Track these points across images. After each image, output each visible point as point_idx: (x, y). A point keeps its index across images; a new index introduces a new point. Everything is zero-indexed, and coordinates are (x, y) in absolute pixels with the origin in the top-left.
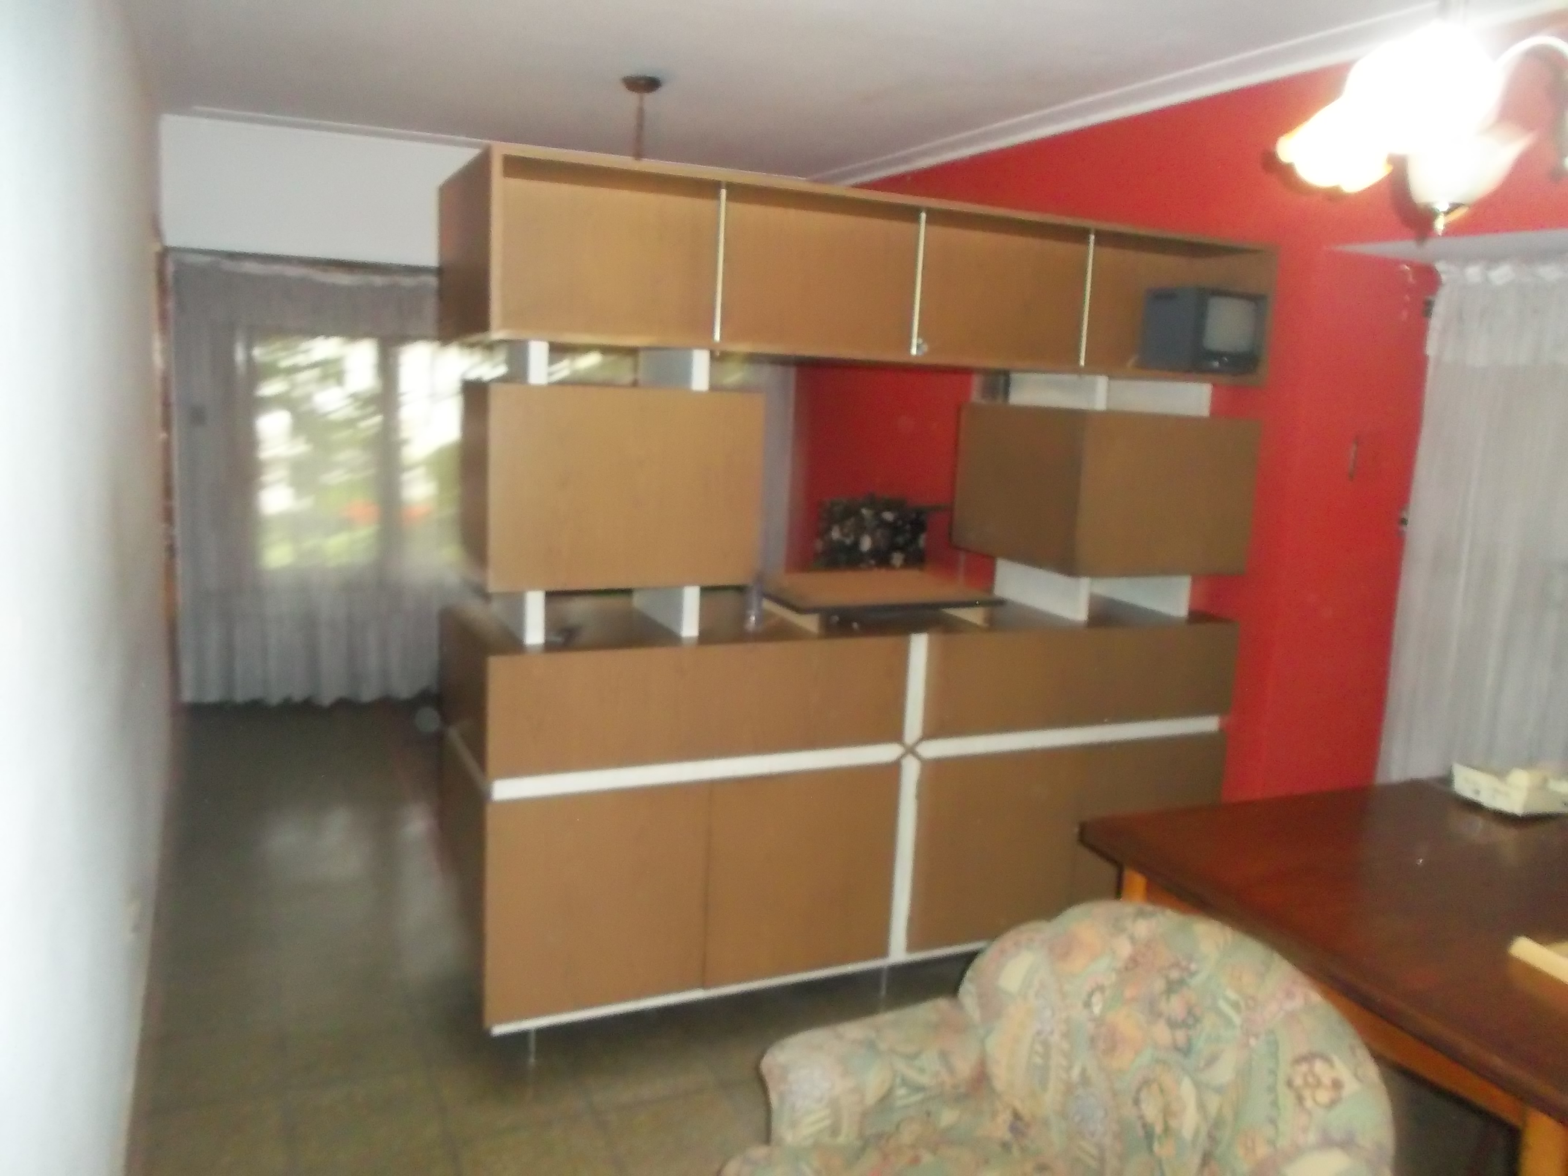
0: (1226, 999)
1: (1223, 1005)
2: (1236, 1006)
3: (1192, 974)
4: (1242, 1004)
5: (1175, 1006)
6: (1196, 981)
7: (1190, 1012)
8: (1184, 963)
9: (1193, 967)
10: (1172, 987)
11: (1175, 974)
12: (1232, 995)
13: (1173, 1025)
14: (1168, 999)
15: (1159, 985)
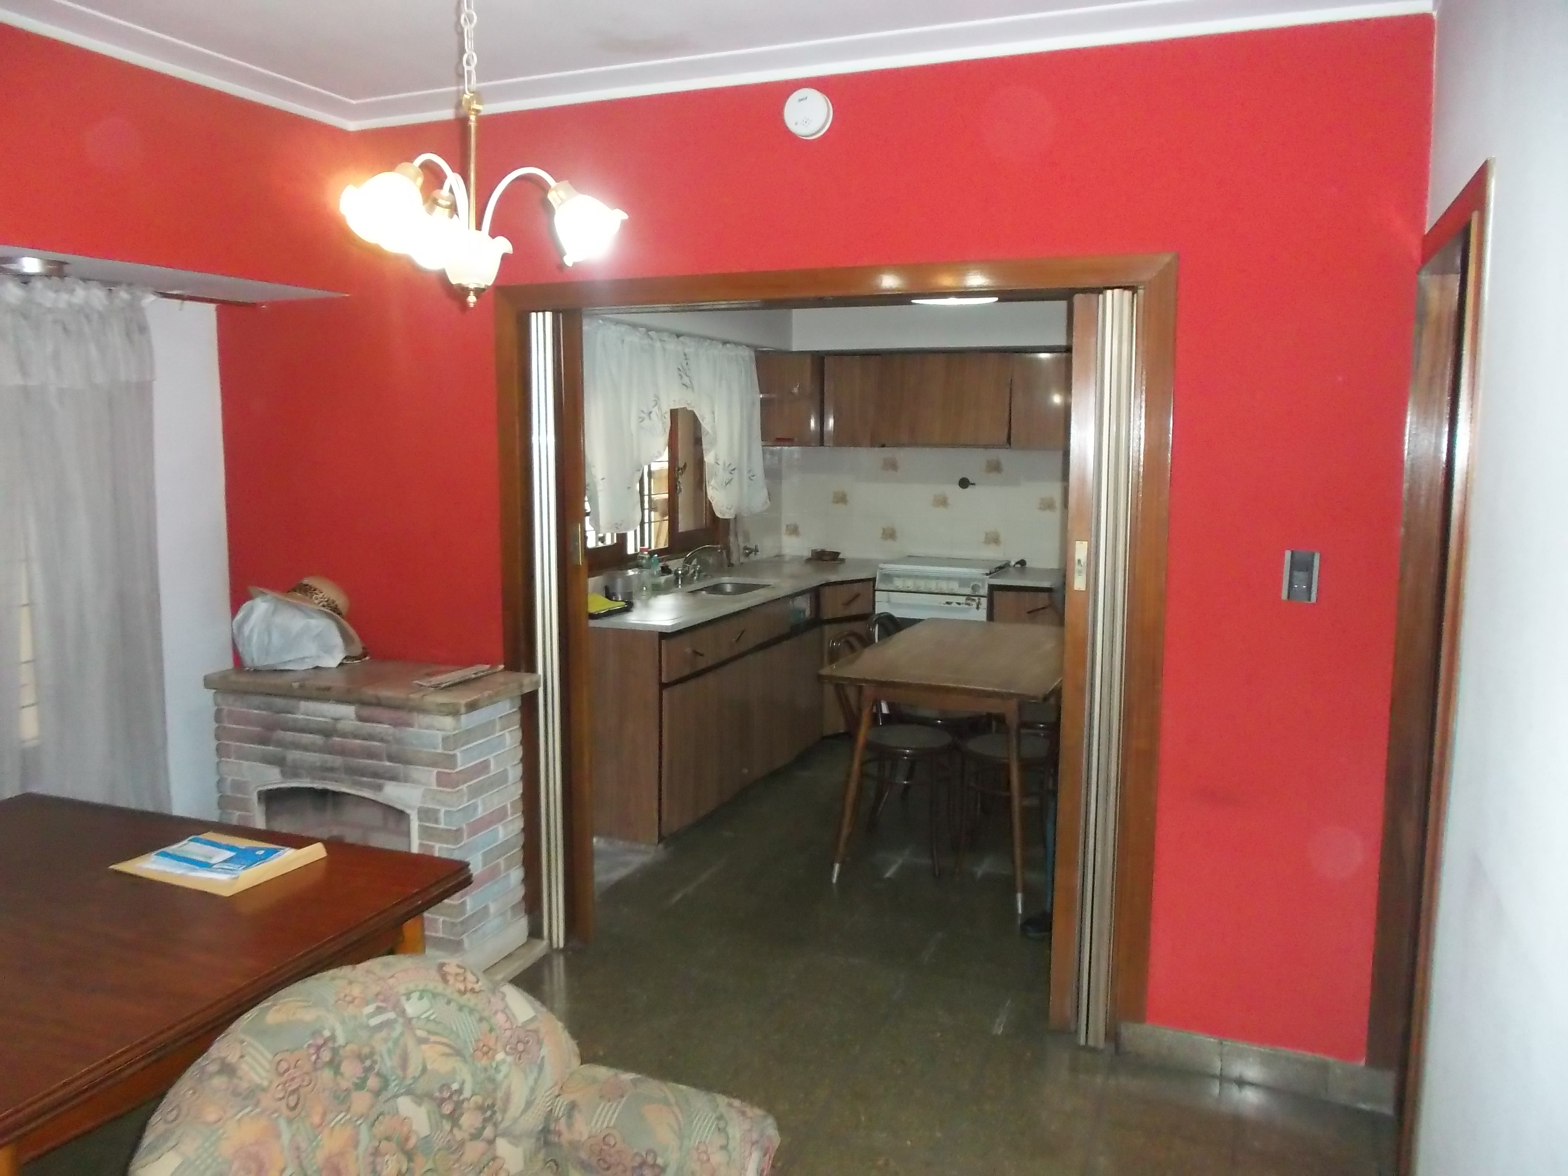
0: (372, 1016)
1: (374, 1022)
2: (379, 1010)
3: (333, 1038)
4: (381, 1004)
5: (351, 1070)
6: (341, 1040)
7: (361, 1058)
8: (320, 1041)
9: (327, 1033)
10: (334, 1064)
11: (326, 1055)
12: (370, 1009)
13: (360, 1085)
14: (342, 1075)
15: (327, 1075)
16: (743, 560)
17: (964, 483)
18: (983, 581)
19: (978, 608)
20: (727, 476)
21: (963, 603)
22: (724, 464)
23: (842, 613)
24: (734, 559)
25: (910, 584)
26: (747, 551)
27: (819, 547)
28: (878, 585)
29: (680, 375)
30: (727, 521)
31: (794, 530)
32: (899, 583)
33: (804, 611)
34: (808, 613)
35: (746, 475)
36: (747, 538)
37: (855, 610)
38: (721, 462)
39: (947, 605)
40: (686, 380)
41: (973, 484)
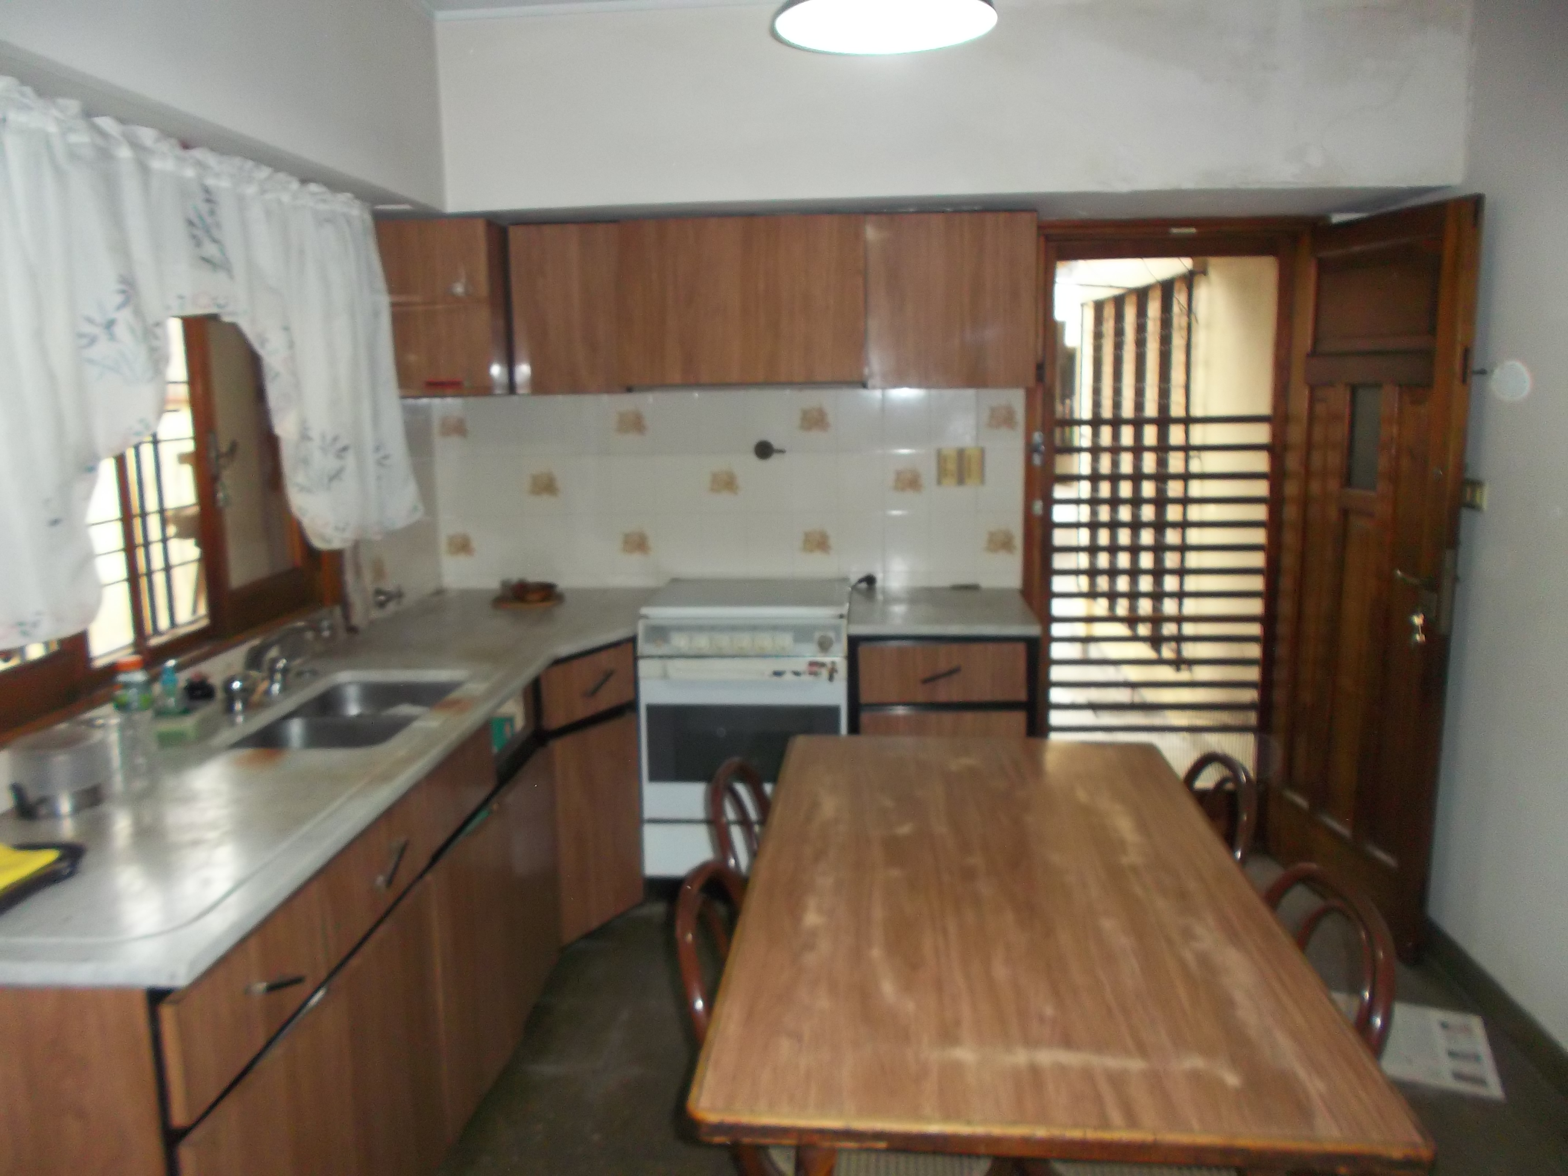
16: (376, 614)
17: (764, 450)
18: (836, 629)
19: (831, 678)
20: (331, 463)
21: (804, 673)
22: (323, 437)
23: (582, 711)
24: (358, 618)
25: (702, 642)
26: (382, 598)
27: (515, 575)
28: (643, 647)
29: (194, 237)
30: (336, 556)
31: (462, 546)
32: (680, 642)
33: (510, 720)
34: (519, 723)
35: (371, 459)
36: (379, 572)
37: (606, 700)
38: (315, 433)
39: (776, 679)
40: (210, 250)
41: (782, 451)
